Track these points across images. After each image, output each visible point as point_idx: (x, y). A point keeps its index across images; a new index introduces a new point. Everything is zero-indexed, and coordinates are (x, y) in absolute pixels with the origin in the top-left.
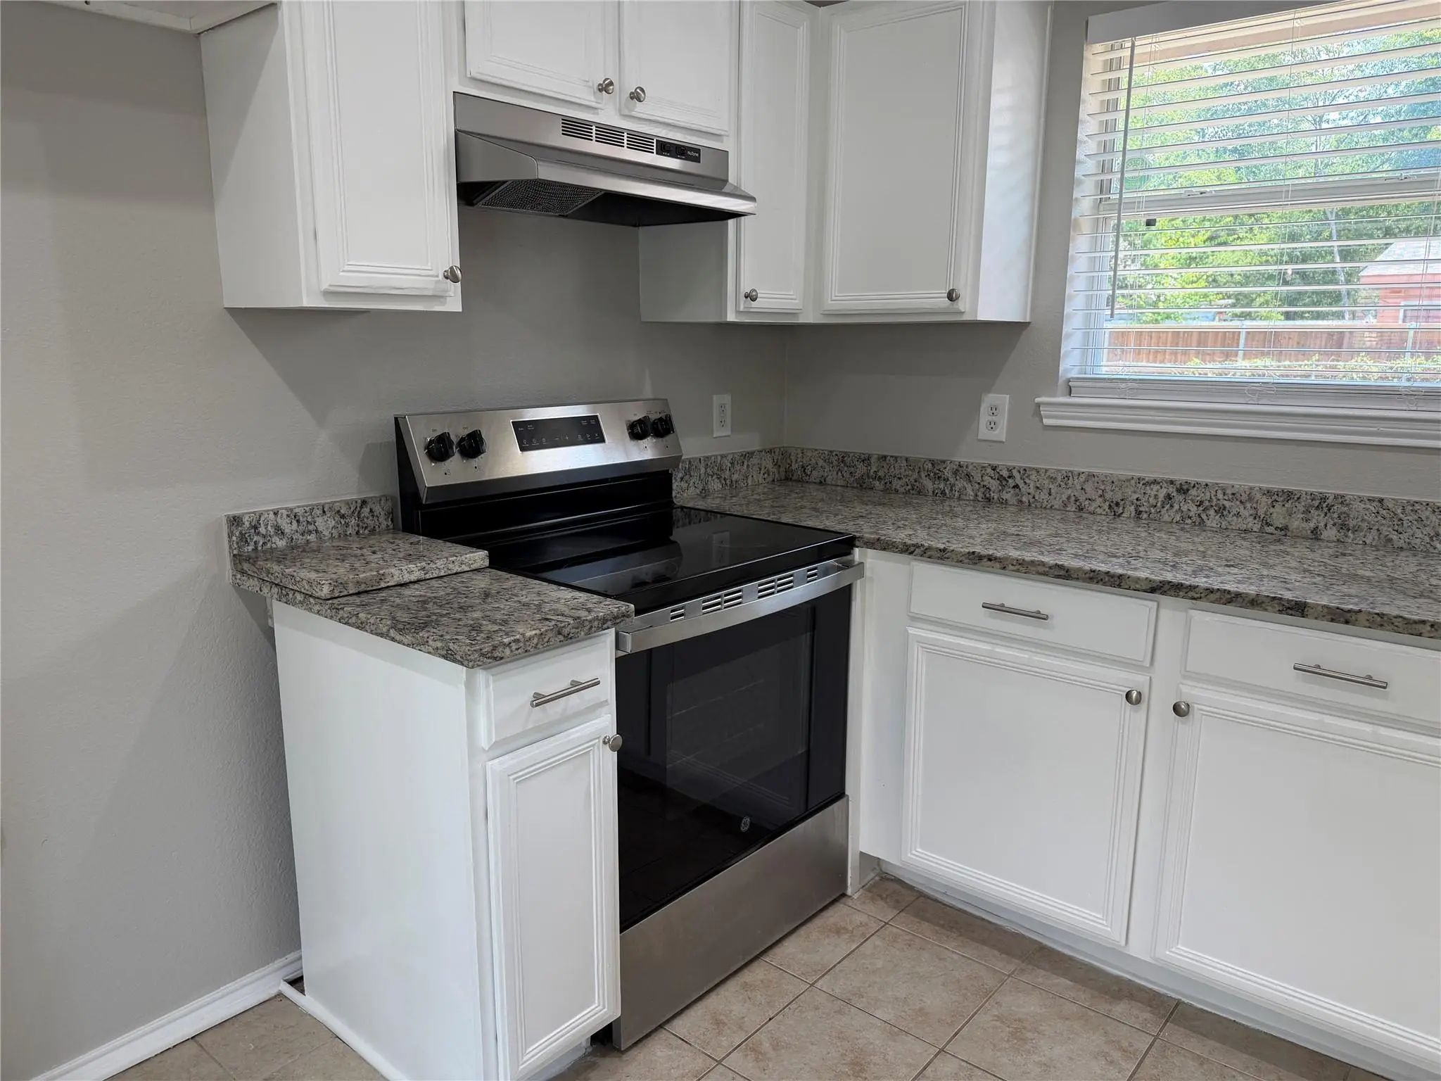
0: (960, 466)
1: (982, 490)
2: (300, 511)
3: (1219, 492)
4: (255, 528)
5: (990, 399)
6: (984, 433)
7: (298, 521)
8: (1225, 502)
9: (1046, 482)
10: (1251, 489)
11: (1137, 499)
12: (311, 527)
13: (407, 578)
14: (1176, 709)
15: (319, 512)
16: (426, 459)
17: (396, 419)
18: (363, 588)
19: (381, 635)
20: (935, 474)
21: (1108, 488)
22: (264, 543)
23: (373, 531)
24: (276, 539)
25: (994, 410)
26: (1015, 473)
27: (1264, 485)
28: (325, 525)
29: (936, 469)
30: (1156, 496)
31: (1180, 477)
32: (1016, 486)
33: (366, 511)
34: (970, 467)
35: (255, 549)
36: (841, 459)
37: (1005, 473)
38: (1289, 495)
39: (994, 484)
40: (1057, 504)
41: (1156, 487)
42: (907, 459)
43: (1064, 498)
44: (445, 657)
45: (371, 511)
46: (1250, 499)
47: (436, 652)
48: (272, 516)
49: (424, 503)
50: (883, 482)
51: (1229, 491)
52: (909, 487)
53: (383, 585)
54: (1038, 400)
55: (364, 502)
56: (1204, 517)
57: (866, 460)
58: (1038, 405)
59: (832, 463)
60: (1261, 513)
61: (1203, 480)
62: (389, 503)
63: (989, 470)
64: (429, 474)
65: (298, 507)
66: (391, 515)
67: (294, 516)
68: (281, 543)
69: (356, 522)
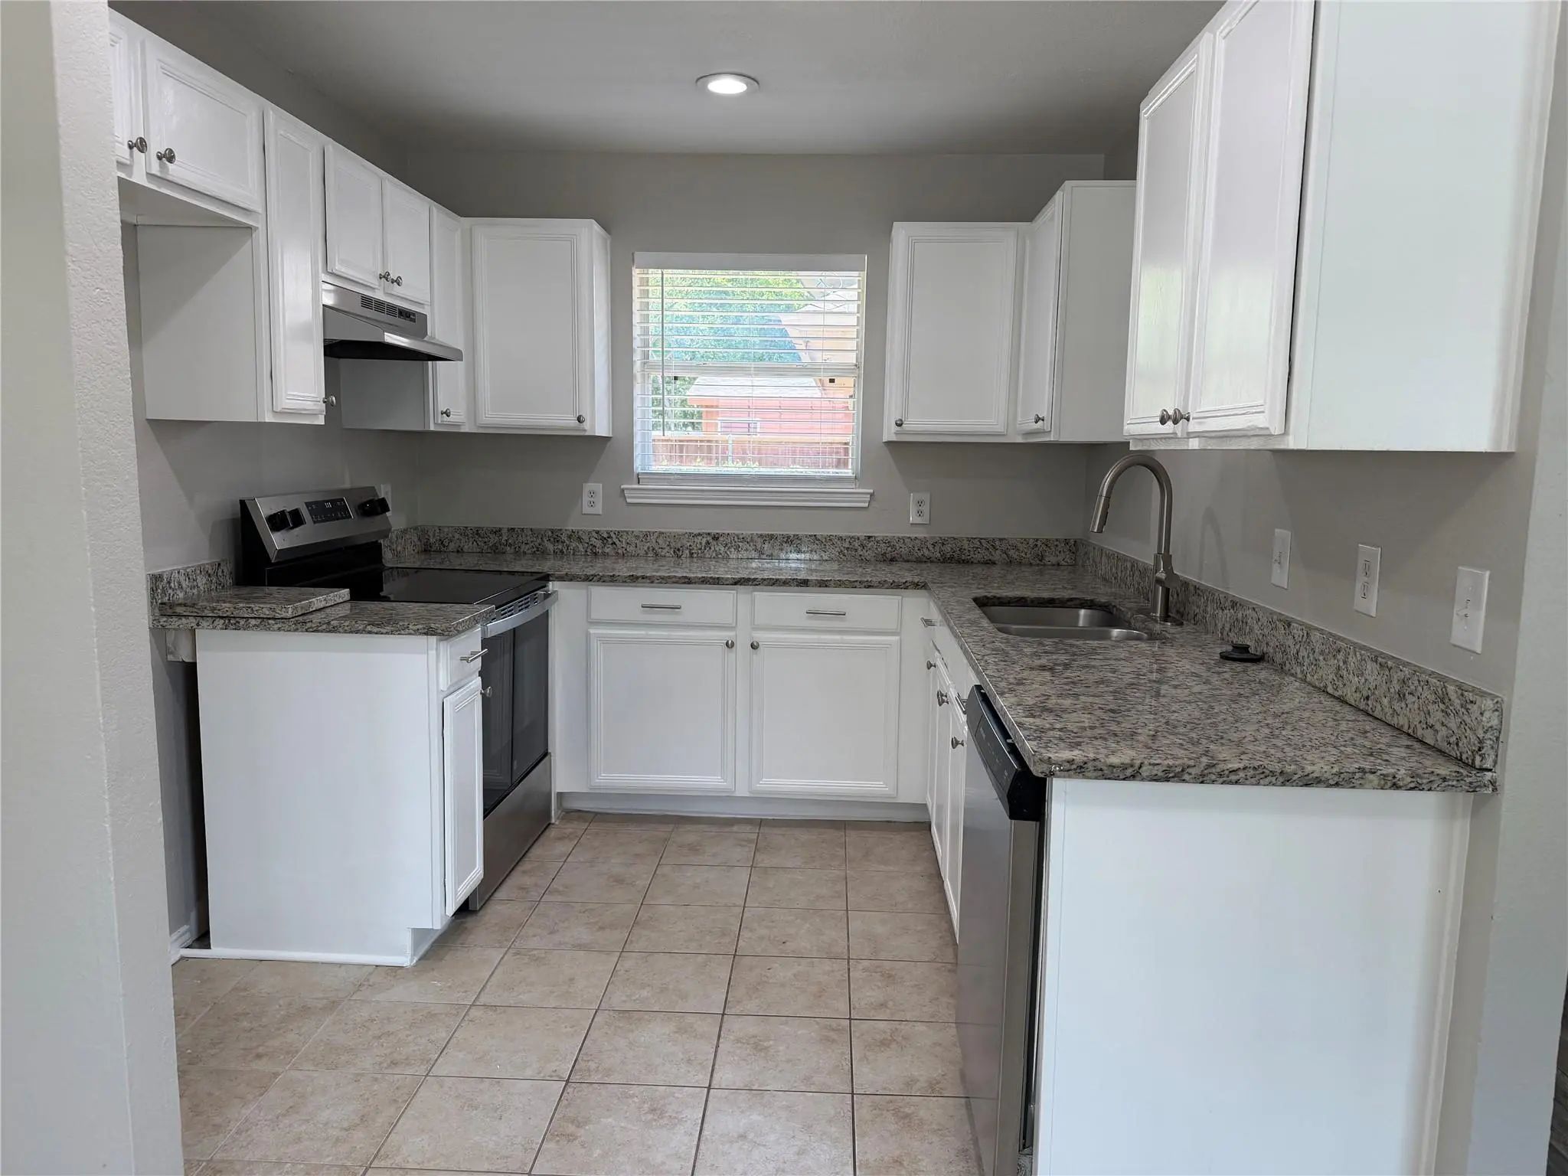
0: (573, 532)
1: (591, 547)
2: (190, 571)
3: (736, 538)
4: (169, 583)
5: (589, 486)
6: (587, 509)
7: (189, 579)
8: (740, 544)
9: (633, 539)
10: (752, 534)
11: (690, 546)
14: (752, 646)
15: (198, 571)
16: (270, 529)
17: (241, 501)
20: (555, 539)
21: (672, 541)
22: (173, 595)
25: (592, 493)
26: (612, 534)
27: (759, 533)
28: (201, 582)
29: (555, 536)
30: (701, 543)
31: (714, 531)
32: (614, 543)
34: (581, 533)
35: (170, 599)
36: (476, 532)
37: (605, 535)
38: (771, 537)
39: (598, 543)
40: (642, 553)
41: (700, 538)
42: (531, 529)
43: (646, 548)
45: (222, 571)
46: (752, 540)
48: (177, 574)
49: (273, 561)
50: (513, 547)
51: (741, 537)
52: (535, 549)
54: (622, 487)
56: (728, 552)
57: (497, 532)
58: (623, 490)
59: (468, 535)
60: (759, 547)
61: (727, 532)
62: (231, 565)
63: (594, 534)
64: (278, 541)
65: (188, 568)
66: (232, 574)
67: (187, 574)
68: (181, 595)
69: (216, 580)
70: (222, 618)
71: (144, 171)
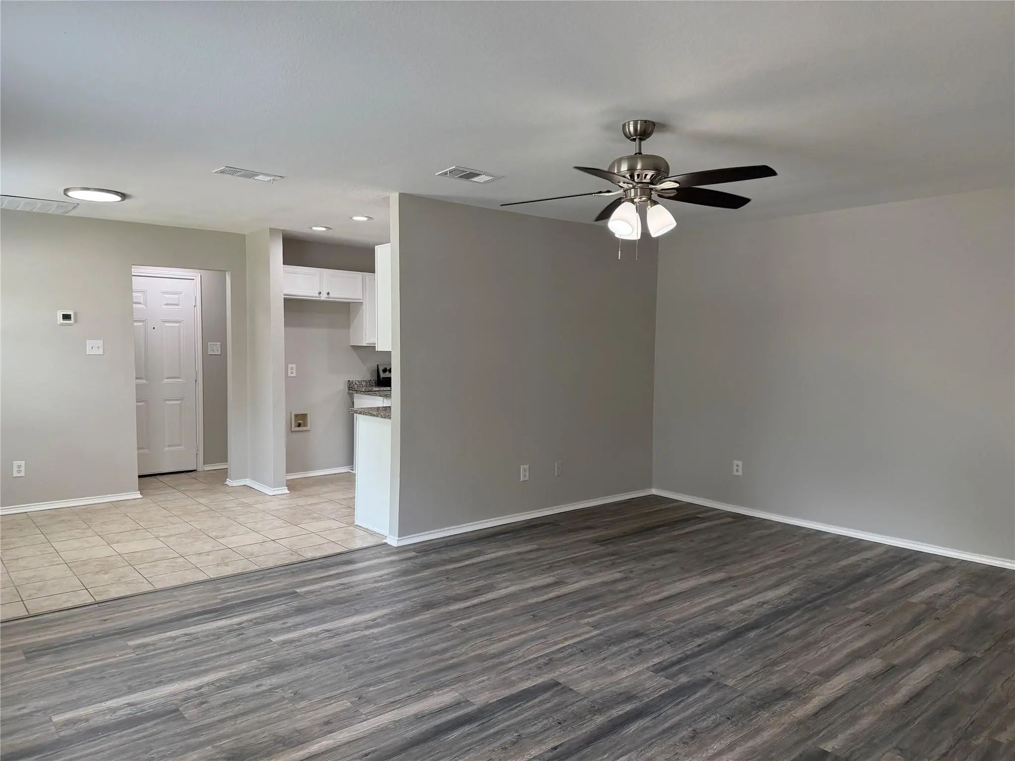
4: (352, 382)
12: (361, 383)
13: (376, 390)
15: (363, 381)
16: (382, 372)
17: (377, 365)
18: (369, 390)
22: (353, 386)
23: (372, 386)
33: (371, 382)
48: (355, 381)
49: (381, 380)
53: (372, 390)
55: (368, 380)
62: (375, 381)
65: (359, 380)
66: (375, 383)
67: (358, 381)
68: (356, 386)
69: (369, 383)
70: (357, 391)
71: (324, 297)
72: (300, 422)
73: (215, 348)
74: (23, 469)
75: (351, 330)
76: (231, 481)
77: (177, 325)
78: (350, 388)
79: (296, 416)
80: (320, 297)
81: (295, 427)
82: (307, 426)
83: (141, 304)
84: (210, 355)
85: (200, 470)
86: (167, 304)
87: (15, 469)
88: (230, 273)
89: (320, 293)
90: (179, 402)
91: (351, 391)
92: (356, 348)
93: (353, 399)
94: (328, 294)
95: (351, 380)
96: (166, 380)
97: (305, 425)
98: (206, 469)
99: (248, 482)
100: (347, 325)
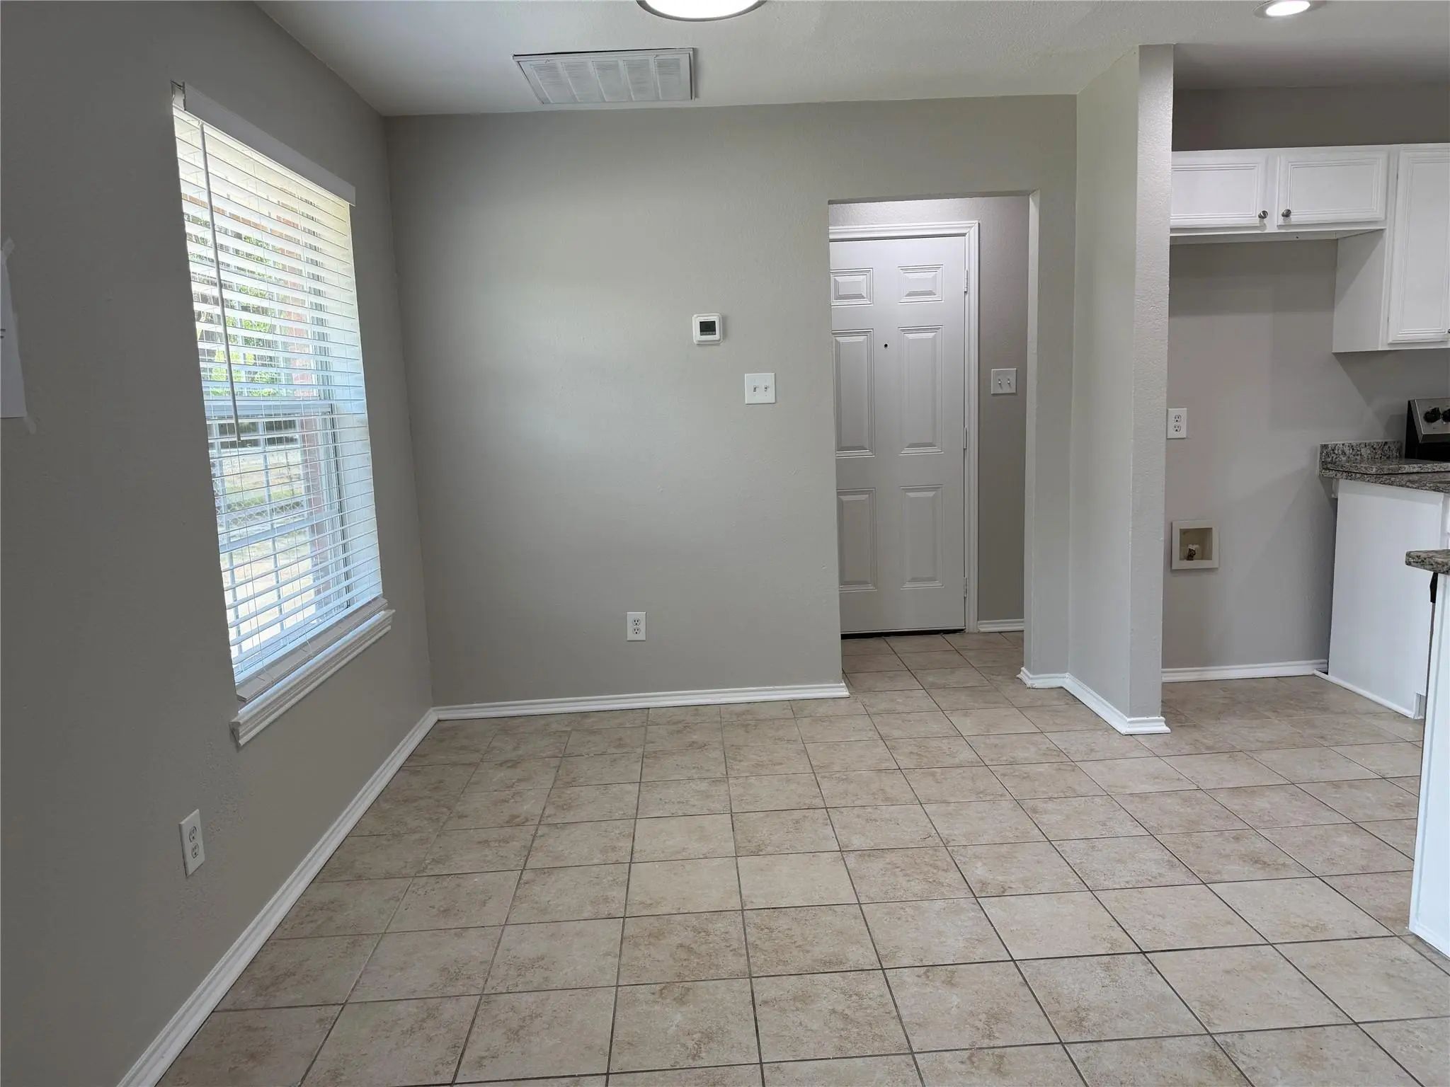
2: (1354, 444)
4: (1333, 450)
7: (1353, 449)
12: (1359, 453)
13: (1412, 470)
15: (1363, 446)
16: (1423, 420)
17: (1409, 402)
18: (1390, 472)
19: (1402, 486)
22: (1336, 458)
23: (1388, 458)
24: (1341, 456)
28: (1365, 452)
33: (1386, 447)
35: (1332, 460)
44: (1434, 490)
45: (1389, 447)
47: (1430, 489)
48: (1341, 446)
49: (1420, 442)
53: (1400, 472)
55: (1386, 443)
62: (1399, 444)
64: (1424, 429)
65: (1354, 443)
66: (1399, 450)
67: (1351, 447)
68: (1344, 459)
69: (1381, 452)
70: (1346, 472)
71: (1273, 225)
72: (1193, 547)
73: (1003, 381)
74: (642, 626)
75: (1335, 313)
76: (1031, 676)
77: (931, 335)
78: (1325, 465)
79: (1184, 532)
80: (1264, 226)
81: (1181, 559)
82: (1209, 558)
83: (863, 297)
84: (994, 395)
85: (971, 630)
86: (909, 295)
87: (630, 626)
88: (1038, 198)
89: (1264, 215)
90: (931, 494)
91: (1332, 473)
92: (1349, 360)
93: (1335, 492)
94: (1287, 214)
95: (1331, 443)
96: (907, 451)
97: (1206, 555)
98: (982, 630)
99: (1068, 681)
100: (1328, 300)
